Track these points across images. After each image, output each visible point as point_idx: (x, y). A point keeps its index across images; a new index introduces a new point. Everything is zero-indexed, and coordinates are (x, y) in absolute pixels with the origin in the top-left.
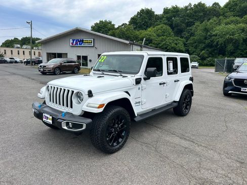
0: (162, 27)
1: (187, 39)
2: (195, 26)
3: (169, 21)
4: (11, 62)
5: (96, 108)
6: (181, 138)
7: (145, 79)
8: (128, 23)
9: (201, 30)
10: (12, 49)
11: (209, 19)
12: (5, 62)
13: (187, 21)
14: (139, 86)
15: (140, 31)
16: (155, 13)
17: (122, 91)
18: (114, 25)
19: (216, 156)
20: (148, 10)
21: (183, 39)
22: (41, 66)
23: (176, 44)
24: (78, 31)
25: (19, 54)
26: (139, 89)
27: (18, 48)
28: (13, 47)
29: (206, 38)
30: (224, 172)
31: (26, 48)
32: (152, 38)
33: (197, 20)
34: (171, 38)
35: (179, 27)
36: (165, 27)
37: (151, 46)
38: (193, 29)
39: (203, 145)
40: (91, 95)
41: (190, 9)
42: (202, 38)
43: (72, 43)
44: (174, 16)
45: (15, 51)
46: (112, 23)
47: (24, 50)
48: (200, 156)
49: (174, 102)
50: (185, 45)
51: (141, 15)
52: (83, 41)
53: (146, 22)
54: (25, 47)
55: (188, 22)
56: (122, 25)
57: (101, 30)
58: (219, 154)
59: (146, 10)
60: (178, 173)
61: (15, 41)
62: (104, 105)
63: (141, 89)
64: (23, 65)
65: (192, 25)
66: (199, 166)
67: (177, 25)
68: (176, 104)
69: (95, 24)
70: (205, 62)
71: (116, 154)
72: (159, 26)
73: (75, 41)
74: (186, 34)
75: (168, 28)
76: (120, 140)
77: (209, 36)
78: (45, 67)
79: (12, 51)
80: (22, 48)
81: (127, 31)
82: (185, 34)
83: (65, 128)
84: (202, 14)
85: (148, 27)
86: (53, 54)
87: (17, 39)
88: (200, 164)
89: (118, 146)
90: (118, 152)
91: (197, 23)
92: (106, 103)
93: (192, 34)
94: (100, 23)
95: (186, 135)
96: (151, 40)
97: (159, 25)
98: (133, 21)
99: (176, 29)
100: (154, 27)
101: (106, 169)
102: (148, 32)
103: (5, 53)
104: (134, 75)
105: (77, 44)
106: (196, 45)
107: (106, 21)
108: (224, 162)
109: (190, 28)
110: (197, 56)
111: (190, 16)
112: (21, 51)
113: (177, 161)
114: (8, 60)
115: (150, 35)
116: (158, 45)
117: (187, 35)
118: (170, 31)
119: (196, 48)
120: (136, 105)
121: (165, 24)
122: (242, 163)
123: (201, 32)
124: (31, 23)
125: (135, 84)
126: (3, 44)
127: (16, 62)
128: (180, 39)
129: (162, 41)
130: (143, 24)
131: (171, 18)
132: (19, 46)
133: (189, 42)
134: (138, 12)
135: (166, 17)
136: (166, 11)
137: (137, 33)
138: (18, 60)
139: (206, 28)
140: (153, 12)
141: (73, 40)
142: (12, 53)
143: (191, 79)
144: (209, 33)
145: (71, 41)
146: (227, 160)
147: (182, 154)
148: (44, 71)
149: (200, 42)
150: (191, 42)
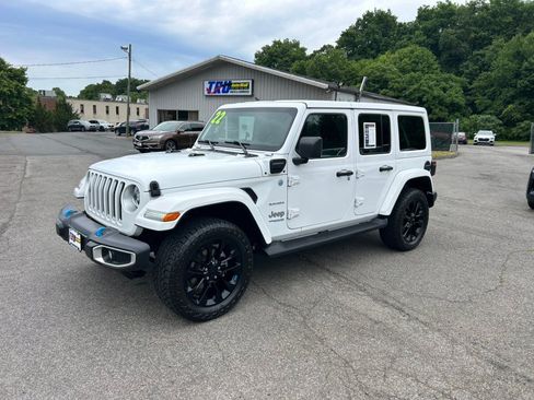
0: (412, 52)
1: (472, 76)
2: (491, 47)
3: (429, 37)
4: (92, 130)
5: (160, 220)
6: (375, 299)
7: (296, 162)
8: (335, 45)
9: (507, 56)
10: (94, 103)
11: (528, 31)
12: (81, 128)
13: (473, 35)
14: (281, 176)
15: (362, 61)
16: (398, 21)
17: (235, 186)
18: (304, 50)
19: (443, 347)
20: (382, 13)
21: (463, 79)
22: (138, 137)
23: (445, 90)
24: (220, 64)
25: (107, 112)
26: (281, 183)
27: (107, 100)
28: (98, 99)
29: (518, 76)
30: (444, 385)
31: (122, 102)
32: (389, 76)
33: (498, 33)
34: (434, 76)
35: (453, 52)
36: (419, 50)
37: (385, 94)
38: (488, 53)
39: (422, 318)
40: (155, 192)
41: (481, 9)
42: (509, 75)
43: (209, 90)
44: (443, 26)
45: (101, 106)
46: (301, 46)
47: (118, 105)
48: (402, 343)
49: (381, 217)
50: (466, 91)
51: (365, 26)
52: (230, 84)
53: (375, 41)
54: (120, 98)
55: (476, 38)
56: (322, 50)
57: (274, 61)
58: (454, 341)
59: (377, 15)
60: (331, 375)
61: (105, 86)
62: (178, 214)
63: (285, 184)
64: (114, 135)
65: (487, 45)
66: (388, 365)
67: (449, 47)
68: (382, 223)
69: (263, 48)
70: (514, 131)
71: (211, 323)
72: (405, 50)
73: (214, 86)
74: (469, 66)
75: (428, 52)
76: (225, 294)
77: (526, 69)
78: (146, 138)
79: (94, 106)
80: (114, 101)
81: (331, 61)
82: (467, 67)
83: (101, 260)
84: (510, 19)
85: (380, 51)
86: (170, 112)
87: (108, 82)
88: (393, 360)
89: (218, 307)
90: (218, 320)
91: (498, 41)
92: (183, 210)
93: (485, 67)
94: (274, 46)
95: (392, 293)
96: (386, 81)
97: (405, 46)
98: (348, 39)
99: (445, 56)
100: (393, 52)
101: (174, 354)
102: (379, 63)
103: (82, 111)
104: (269, 153)
105: (217, 90)
106: (494, 92)
107: (287, 42)
108: (455, 360)
109: (481, 52)
110: (494, 118)
111: (480, 23)
112: (113, 107)
113: (342, 351)
114: (87, 124)
115: (384, 71)
116: (400, 92)
117: (472, 67)
118: (432, 61)
119: (493, 100)
120: (273, 218)
121: (420, 44)
122: (501, 368)
123: (506, 61)
124: (128, 50)
125: (269, 172)
126: (82, 92)
127: (102, 129)
128: (453, 76)
129: (410, 83)
130: (370, 46)
131: (436, 30)
132: (109, 96)
133: (475, 84)
134: (359, 20)
135: (424, 29)
136: (424, 14)
137: (355, 65)
138: (105, 125)
139: (518, 53)
140: (394, 18)
141: (211, 84)
142: (95, 112)
143: (430, 167)
144: (526, 64)
145: (207, 85)
146: (465, 357)
147: (361, 334)
148: (143, 146)
149: (504, 83)
150: (482, 83)
